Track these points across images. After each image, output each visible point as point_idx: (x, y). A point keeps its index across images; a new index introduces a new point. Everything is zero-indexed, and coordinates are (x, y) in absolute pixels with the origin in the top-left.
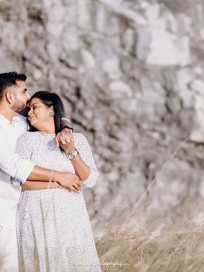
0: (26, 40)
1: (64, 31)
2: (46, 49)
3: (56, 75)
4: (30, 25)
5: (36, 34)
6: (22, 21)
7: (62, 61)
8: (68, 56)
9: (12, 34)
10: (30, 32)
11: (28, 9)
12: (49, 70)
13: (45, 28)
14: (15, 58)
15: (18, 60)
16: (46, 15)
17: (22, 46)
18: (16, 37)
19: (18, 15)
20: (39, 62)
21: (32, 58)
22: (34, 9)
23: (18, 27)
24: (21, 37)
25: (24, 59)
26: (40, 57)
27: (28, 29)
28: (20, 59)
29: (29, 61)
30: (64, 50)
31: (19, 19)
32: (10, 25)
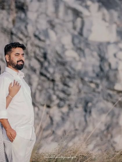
0: (14, 22)
1: (38, 17)
2: (26, 28)
3: (32, 45)
4: (17, 12)
5: (20, 18)
6: (12, 10)
7: (36, 36)
8: (40, 33)
9: (5, 18)
10: (17, 17)
11: (16, 2)
12: (27, 41)
13: (26, 15)
14: (6, 33)
15: (8, 34)
16: (27, 6)
17: (11, 26)
18: (7, 20)
19: (10, 6)
20: (21, 36)
21: (17, 33)
22: (20, 2)
23: (9, 14)
24: (11, 20)
25: (12, 34)
26: (22, 33)
27: (15, 15)
28: (10, 33)
29: (15, 35)
30: (37, 29)
31: (10, 9)
32: (4, 12)
